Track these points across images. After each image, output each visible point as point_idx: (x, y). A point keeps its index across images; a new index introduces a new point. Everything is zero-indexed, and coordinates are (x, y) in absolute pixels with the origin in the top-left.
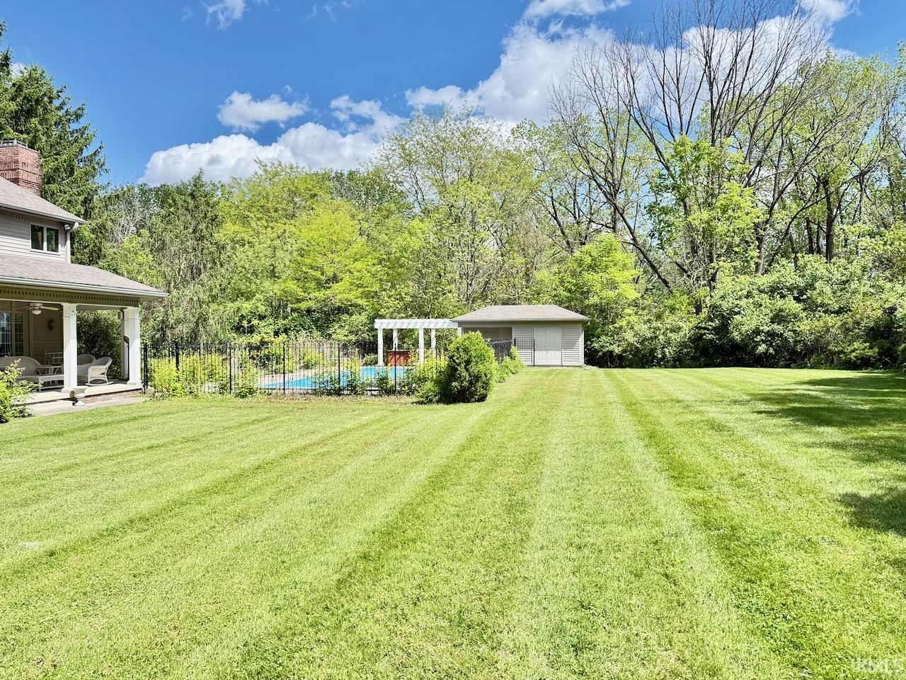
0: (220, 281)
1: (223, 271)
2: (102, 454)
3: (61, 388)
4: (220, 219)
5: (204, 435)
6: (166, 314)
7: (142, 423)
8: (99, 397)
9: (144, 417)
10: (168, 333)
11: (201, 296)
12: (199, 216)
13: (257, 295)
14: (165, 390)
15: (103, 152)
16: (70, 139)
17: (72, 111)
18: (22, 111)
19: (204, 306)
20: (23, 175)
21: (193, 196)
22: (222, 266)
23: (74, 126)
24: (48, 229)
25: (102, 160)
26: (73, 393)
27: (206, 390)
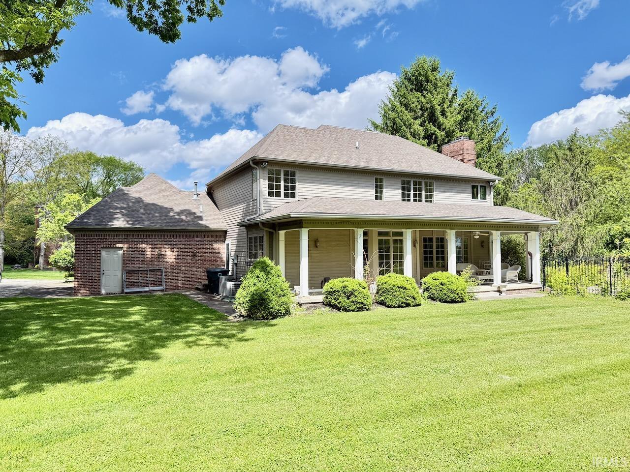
0: (594, 209)
1: (596, 202)
2: (528, 329)
3: (492, 284)
4: (592, 163)
5: (598, 325)
6: (553, 235)
7: (549, 311)
8: (514, 291)
9: (548, 307)
10: (554, 249)
11: (579, 221)
12: (575, 163)
13: (624, 218)
14: (559, 289)
15: (508, 132)
16: (488, 128)
17: (489, 111)
18: (463, 119)
19: (582, 229)
20: (466, 157)
21: (570, 149)
22: (594, 198)
23: (490, 120)
24: (481, 186)
25: (507, 137)
26: (499, 287)
27: (591, 291)
